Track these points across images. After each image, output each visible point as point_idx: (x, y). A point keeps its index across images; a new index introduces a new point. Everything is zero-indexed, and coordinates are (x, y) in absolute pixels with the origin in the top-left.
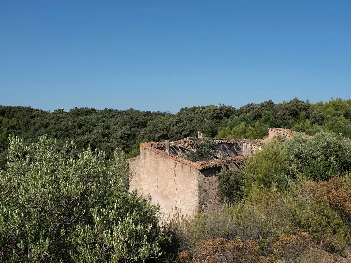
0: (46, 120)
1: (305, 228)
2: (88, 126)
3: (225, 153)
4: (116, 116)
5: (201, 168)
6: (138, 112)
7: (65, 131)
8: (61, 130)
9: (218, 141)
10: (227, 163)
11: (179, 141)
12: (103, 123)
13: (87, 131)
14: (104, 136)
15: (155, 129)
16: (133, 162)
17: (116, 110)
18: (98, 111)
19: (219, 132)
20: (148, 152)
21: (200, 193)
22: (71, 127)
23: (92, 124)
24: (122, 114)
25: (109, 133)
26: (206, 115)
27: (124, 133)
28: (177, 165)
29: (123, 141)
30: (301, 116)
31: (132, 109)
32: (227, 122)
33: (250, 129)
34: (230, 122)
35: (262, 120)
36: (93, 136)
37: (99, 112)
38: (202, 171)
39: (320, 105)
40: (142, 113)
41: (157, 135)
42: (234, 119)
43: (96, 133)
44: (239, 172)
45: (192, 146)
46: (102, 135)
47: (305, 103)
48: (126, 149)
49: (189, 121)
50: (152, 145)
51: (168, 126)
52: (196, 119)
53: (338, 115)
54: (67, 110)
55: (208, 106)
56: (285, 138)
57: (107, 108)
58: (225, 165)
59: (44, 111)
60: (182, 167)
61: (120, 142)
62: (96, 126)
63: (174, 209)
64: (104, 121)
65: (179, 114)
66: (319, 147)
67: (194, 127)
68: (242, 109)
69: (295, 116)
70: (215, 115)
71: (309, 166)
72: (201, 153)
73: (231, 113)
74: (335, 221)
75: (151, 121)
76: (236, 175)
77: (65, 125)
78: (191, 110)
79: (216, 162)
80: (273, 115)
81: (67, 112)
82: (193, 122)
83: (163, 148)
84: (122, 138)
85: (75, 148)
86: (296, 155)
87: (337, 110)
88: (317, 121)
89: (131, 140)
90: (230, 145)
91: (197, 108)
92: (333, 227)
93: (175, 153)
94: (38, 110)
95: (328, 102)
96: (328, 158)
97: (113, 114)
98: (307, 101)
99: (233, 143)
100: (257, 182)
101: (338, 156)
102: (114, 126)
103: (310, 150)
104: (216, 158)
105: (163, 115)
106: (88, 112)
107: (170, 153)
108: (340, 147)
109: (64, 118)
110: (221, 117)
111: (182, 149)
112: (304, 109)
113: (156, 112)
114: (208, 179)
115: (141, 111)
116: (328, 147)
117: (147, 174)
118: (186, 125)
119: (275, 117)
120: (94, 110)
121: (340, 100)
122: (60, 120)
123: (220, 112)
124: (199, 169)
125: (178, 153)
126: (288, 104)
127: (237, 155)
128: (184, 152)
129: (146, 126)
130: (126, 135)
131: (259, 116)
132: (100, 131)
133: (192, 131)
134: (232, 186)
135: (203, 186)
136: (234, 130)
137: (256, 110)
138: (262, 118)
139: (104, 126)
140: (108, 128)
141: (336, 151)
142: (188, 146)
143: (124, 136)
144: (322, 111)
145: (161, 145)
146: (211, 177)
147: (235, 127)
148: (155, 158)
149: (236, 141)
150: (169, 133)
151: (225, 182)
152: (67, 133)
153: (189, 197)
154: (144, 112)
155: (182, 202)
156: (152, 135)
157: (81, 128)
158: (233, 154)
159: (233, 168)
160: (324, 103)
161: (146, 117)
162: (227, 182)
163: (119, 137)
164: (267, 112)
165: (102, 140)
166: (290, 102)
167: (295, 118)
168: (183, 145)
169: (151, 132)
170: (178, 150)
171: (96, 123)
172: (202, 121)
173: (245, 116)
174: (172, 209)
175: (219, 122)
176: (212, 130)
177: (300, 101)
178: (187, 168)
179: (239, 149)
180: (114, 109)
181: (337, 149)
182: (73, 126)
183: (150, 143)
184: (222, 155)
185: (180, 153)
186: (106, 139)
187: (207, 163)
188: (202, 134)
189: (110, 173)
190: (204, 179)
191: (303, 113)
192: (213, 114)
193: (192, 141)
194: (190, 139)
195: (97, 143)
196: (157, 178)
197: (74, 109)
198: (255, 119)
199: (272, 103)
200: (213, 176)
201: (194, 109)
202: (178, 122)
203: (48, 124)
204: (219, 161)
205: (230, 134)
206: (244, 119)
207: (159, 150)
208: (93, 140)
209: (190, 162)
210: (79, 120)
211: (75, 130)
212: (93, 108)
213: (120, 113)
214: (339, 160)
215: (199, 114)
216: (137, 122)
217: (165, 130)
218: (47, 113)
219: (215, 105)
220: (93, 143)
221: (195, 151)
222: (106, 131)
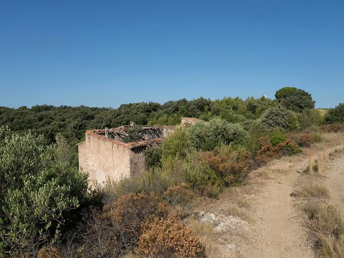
0: (12, 115)
1: (193, 182)
2: (47, 119)
3: (151, 136)
4: (70, 111)
5: (131, 147)
6: (88, 108)
7: (28, 124)
8: (24, 123)
9: (146, 128)
10: (151, 143)
11: (116, 128)
12: (59, 117)
13: (46, 123)
14: (60, 127)
15: (101, 120)
16: (81, 145)
17: (70, 106)
18: (56, 107)
19: (149, 122)
20: (91, 137)
21: (131, 165)
22: (33, 120)
23: (50, 118)
24: (75, 109)
25: (65, 124)
26: (139, 109)
27: (76, 124)
28: (114, 146)
29: (76, 130)
30: (205, 109)
31: (83, 105)
32: (154, 114)
33: (170, 119)
34: (157, 114)
35: (178, 112)
36: (52, 127)
37: (56, 109)
38: (133, 149)
39: (217, 101)
40: (90, 109)
41: (103, 125)
42: (159, 112)
43: (54, 124)
44: (159, 149)
45: (126, 132)
46: (59, 126)
47: (208, 100)
48: (79, 136)
49: (126, 114)
50: (95, 131)
51: (111, 118)
52: (131, 112)
53: (229, 108)
54: (29, 107)
55: (140, 103)
56: (191, 124)
57: (62, 105)
58: (150, 145)
59: (10, 108)
60: (118, 147)
61: (74, 131)
62: (53, 119)
63: (107, 177)
64: (61, 115)
65: (119, 109)
66: (211, 130)
67: (130, 118)
68: (165, 105)
69: (201, 109)
70: (146, 109)
71: (205, 142)
72: (132, 137)
73: (157, 108)
74: (213, 177)
75: (97, 115)
76: (157, 151)
77: (28, 119)
78: (128, 106)
79: (143, 143)
80: (187, 109)
81: (29, 109)
82: (130, 115)
83: (104, 134)
84: (75, 128)
85: (10, 130)
86: (197, 135)
87: (228, 105)
88: (216, 113)
89: (82, 129)
90: (154, 130)
91: (132, 104)
92: (212, 180)
93: (113, 137)
94: (5, 108)
95: (222, 99)
96: (217, 137)
97: (68, 110)
98: (209, 99)
99: (157, 129)
100: (170, 155)
101: (223, 135)
102: (68, 119)
103: (206, 132)
104: (144, 139)
105: (107, 110)
106: (47, 108)
107: (109, 137)
108: (225, 129)
109: (27, 113)
110: (150, 110)
111: (119, 134)
112: (207, 105)
113: (102, 108)
114: (137, 155)
115: (90, 107)
116: (217, 129)
117: (92, 154)
118: (125, 117)
119: (188, 111)
120: (52, 107)
121: (230, 98)
122: (23, 115)
123: (149, 107)
124: (130, 148)
125: (116, 137)
126: (196, 101)
127: (159, 137)
128: (120, 136)
129: (93, 118)
130: (78, 125)
131: (177, 109)
132: (57, 123)
133: (128, 121)
134: (154, 160)
135: (134, 160)
136: (160, 120)
137: (175, 105)
138: (178, 111)
139: (61, 119)
140: (63, 121)
141: (223, 132)
142: (123, 132)
143: (77, 126)
144: (219, 106)
145: (102, 131)
146: (139, 153)
147: (160, 118)
148: (97, 141)
149: (158, 128)
150: (112, 123)
151: (149, 156)
152: (30, 125)
153: (123, 169)
154: (92, 108)
155: (118, 173)
156: (98, 125)
157: (42, 121)
158: (156, 137)
159: (155, 146)
160: (220, 100)
161: (94, 112)
162: (151, 156)
163: (73, 127)
164: (182, 107)
165: (59, 130)
166: (198, 99)
167: (201, 111)
168: (119, 132)
169: (98, 123)
170: (115, 135)
171: (54, 117)
172: (136, 114)
173: (167, 110)
174: (106, 177)
175: (149, 115)
176: (144, 120)
177: (204, 99)
178: (121, 148)
179: (161, 133)
180: (68, 106)
181: (223, 130)
182: (34, 119)
183: (93, 131)
184: (148, 137)
185: (117, 137)
186: (62, 129)
187: (136, 143)
188: (133, 123)
189: (40, 149)
190: (135, 155)
191: (206, 107)
192: (144, 109)
193: (126, 128)
194: (124, 127)
195: (54, 132)
196: (99, 156)
197: (36, 106)
198: (174, 112)
199: (186, 100)
200: (141, 153)
201: (130, 105)
202: (118, 115)
203: (14, 118)
204: (145, 142)
205: (156, 123)
206: (166, 112)
207: (100, 136)
208: (52, 130)
209: (123, 143)
210: (39, 115)
211: (36, 122)
212: (51, 105)
213: (73, 109)
214: (224, 137)
215: (134, 109)
216: (87, 115)
217: (108, 121)
218: (12, 110)
219: (146, 102)
220: (52, 132)
221: (128, 135)
222: (62, 123)
